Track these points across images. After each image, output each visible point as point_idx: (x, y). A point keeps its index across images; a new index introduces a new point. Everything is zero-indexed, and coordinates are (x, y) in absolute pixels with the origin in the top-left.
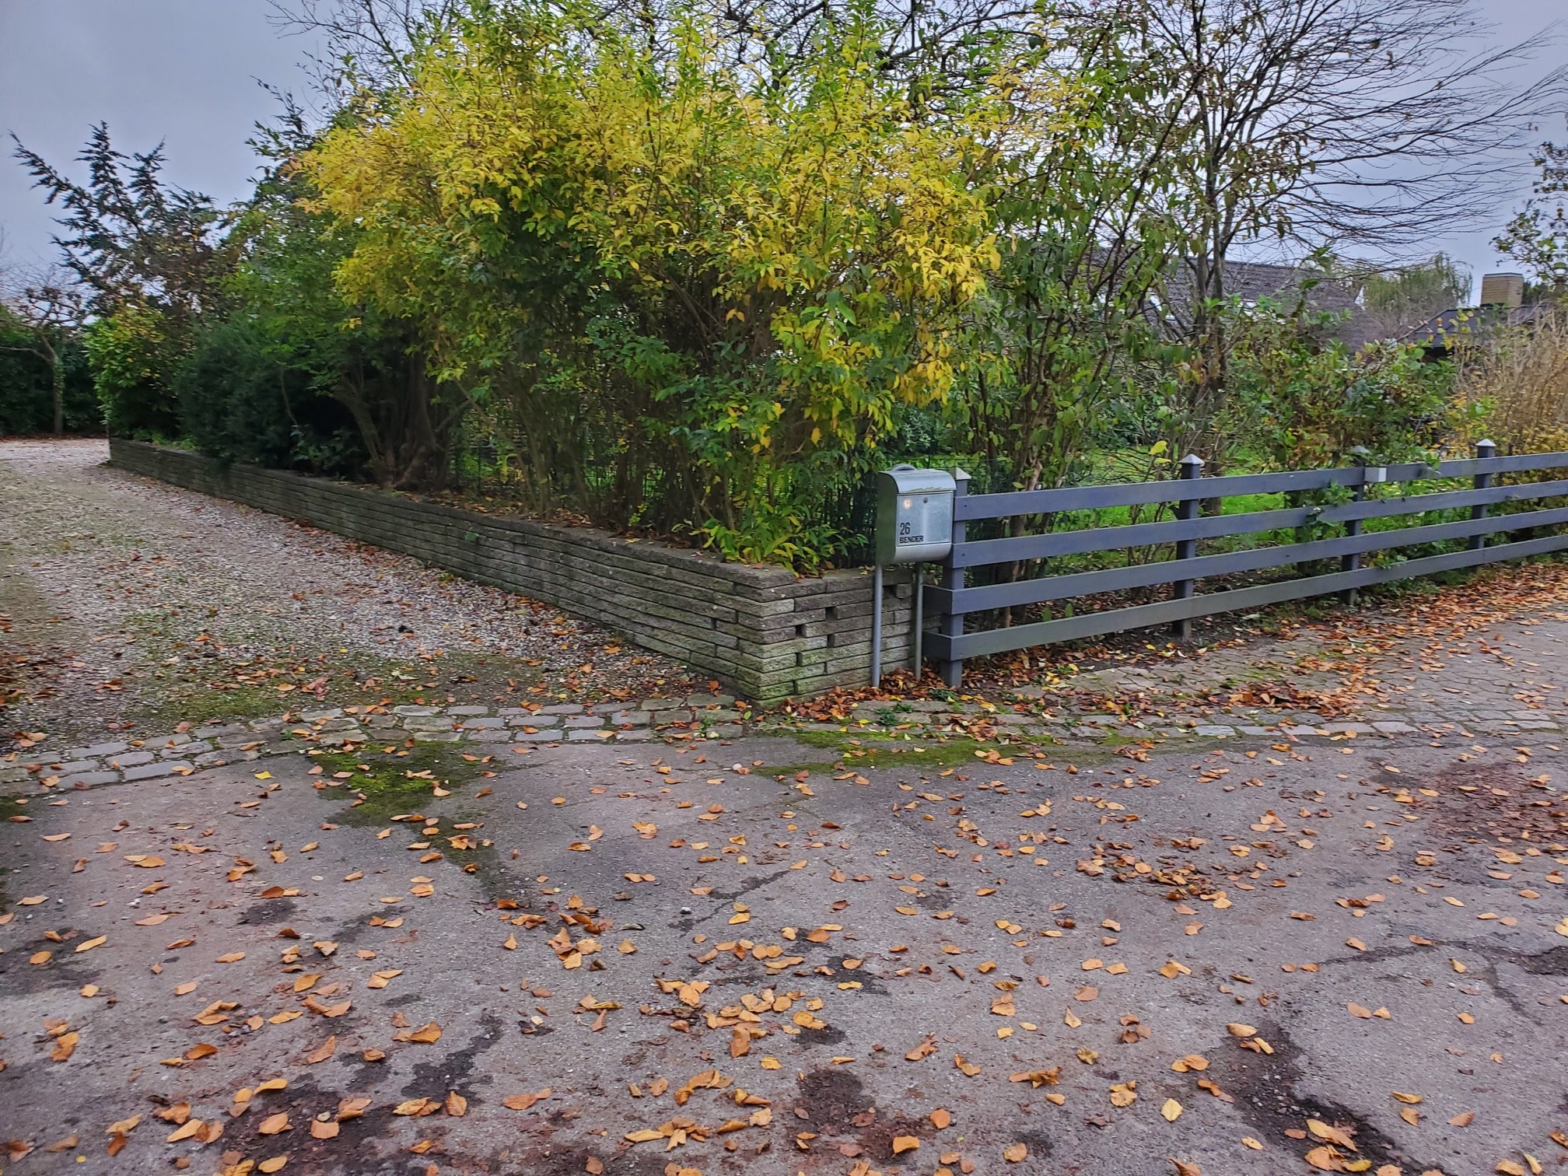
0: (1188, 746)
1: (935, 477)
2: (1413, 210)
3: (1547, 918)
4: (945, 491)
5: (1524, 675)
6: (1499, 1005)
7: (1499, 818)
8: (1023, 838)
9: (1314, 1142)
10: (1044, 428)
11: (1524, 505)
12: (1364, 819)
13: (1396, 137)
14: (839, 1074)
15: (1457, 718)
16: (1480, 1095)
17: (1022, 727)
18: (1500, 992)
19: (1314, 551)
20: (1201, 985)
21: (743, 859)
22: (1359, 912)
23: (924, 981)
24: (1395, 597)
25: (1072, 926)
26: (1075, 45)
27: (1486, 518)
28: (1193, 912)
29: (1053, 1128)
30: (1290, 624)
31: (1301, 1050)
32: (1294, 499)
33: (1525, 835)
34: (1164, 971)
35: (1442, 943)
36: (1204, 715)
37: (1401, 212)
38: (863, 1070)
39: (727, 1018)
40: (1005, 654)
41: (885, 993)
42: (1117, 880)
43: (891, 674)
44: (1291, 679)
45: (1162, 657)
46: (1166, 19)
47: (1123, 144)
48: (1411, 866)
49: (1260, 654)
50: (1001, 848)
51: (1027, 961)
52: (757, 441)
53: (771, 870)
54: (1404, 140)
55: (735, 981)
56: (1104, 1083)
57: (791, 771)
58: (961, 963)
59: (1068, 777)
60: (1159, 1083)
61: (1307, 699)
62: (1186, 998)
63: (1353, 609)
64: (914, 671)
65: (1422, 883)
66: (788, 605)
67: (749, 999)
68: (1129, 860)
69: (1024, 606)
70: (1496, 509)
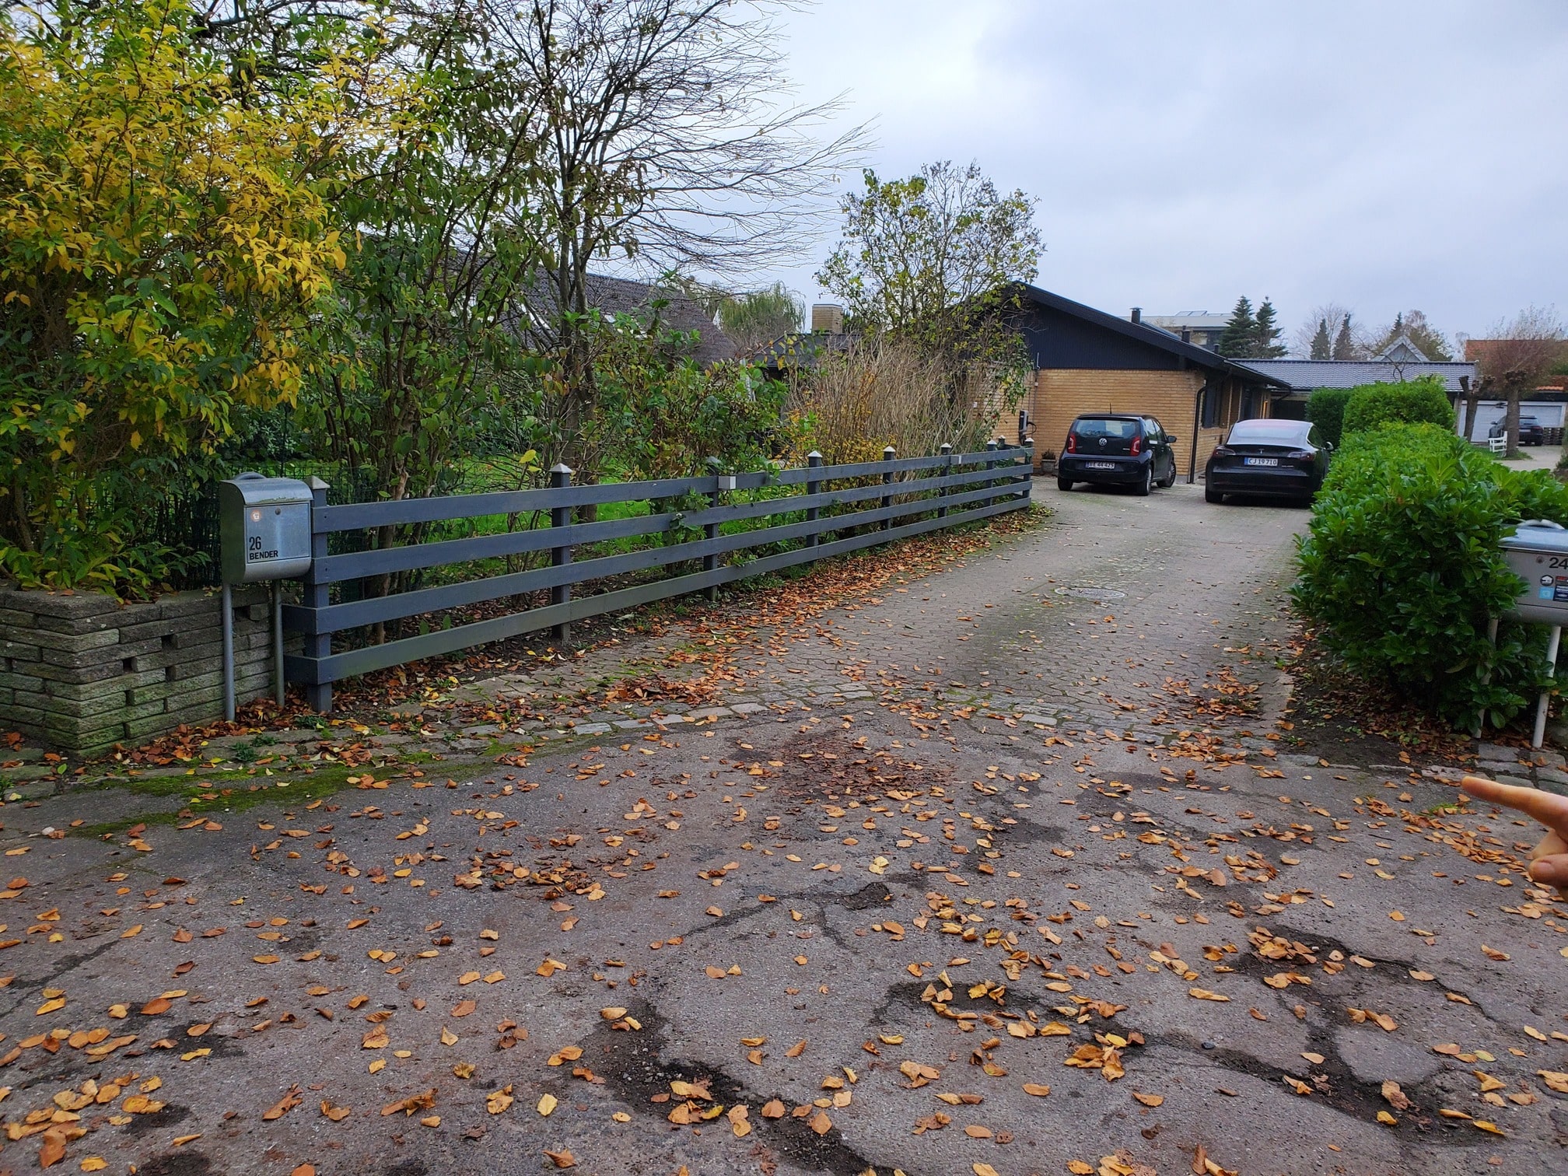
0: (567, 746)
1: (286, 487)
2: (745, 243)
3: (863, 861)
4: (300, 501)
5: (849, 653)
6: (827, 942)
7: (829, 778)
8: (398, 862)
9: (675, 1101)
10: (409, 435)
11: (846, 508)
12: (723, 795)
13: (730, 172)
14: (181, 1156)
15: (798, 695)
16: (811, 1024)
17: (398, 747)
18: (828, 932)
19: (678, 554)
20: (576, 977)
21: (56, 937)
22: (718, 882)
23: (288, 1030)
24: (750, 591)
25: (449, 943)
26: (416, 44)
27: (818, 520)
28: (568, 908)
29: (427, 1153)
30: (661, 622)
31: (666, 1020)
32: (658, 506)
33: (848, 791)
34: (541, 971)
35: (784, 897)
36: (582, 715)
37: (735, 243)
38: (210, 1145)
39: (36, 1124)
40: (380, 673)
41: (240, 1054)
42: (496, 889)
43: (248, 705)
44: (661, 672)
45: (542, 662)
46: (514, 31)
47: (474, 151)
48: (760, 832)
49: (634, 651)
50: (375, 875)
51: (402, 987)
52: (57, 446)
53: (94, 944)
54: (737, 177)
55: (46, 1079)
56: (480, 1094)
57: (124, 826)
58: (329, 1005)
59: (446, 793)
60: (534, 1082)
61: (675, 690)
62: (562, 993)
63: (715, 604)
64: (276, 699)
65: (769, 847)
66: (112, 636)
67: (64, 1097)
68: (508, 867)
69: (398, 620)
70: (827, 511)
